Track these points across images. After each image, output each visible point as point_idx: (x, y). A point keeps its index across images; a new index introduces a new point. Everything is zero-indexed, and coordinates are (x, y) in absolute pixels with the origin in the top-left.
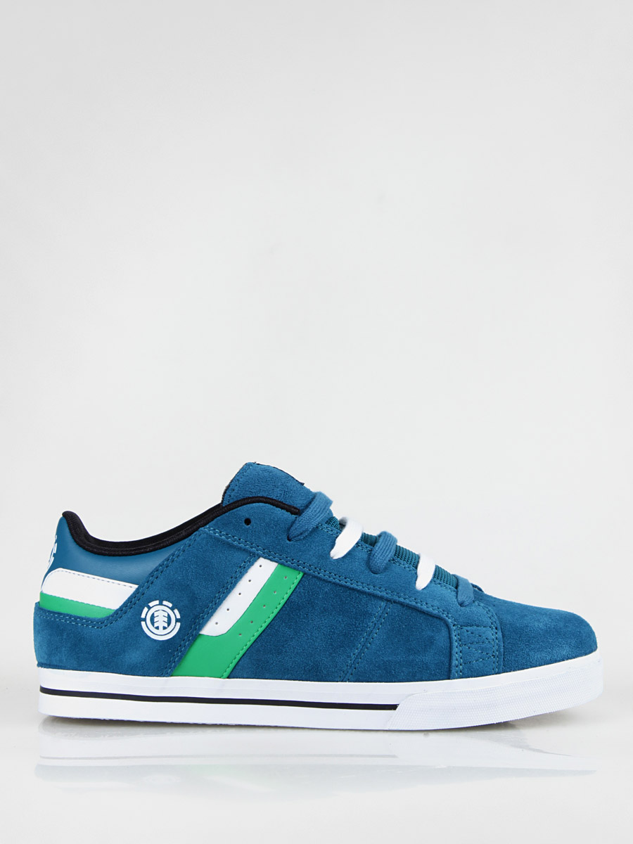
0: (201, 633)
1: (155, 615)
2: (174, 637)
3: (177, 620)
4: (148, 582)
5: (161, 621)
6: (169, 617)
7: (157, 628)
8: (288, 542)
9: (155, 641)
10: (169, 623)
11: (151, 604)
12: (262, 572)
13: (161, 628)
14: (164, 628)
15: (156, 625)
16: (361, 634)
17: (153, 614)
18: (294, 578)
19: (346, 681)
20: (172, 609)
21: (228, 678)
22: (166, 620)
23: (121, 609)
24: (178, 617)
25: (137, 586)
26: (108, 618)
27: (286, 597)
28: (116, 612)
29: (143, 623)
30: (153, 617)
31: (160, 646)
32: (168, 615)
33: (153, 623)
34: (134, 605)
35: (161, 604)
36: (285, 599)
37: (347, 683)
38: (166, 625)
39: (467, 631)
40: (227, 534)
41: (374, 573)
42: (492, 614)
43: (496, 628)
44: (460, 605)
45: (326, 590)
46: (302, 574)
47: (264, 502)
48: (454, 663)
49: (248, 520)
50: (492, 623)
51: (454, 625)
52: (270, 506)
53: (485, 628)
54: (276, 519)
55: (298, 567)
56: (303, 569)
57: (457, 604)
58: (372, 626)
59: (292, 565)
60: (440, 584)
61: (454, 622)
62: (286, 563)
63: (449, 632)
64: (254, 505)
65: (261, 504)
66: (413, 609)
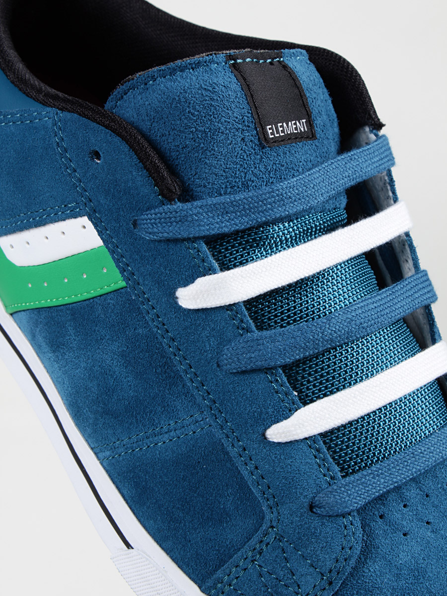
8: (131, 226)
18: (113, 279)
19: (98, 458)
27: (93, 294)
36: (90, 295)
37: (99, 462)
39: (284, 551)
40: (66, 150)
41: (218, 366)
42: (350, 557)
43: (330, 583)
44: (311, 507)
45: (140, 331)
46: (124, 284)
47: (131, 147)
48: (219, 574)
49: (97, 155)
50: (330, 571)
51: (272, 527)
52: (135, 160)
53: (311, 569)
54: (130, 184)
55: (122, 271)
56: (127, 279)
57: (306, 502)
58: (165, 429)
59: (117, 262)
60: (318, 450)
61: (274, 524)
62: (112, 252)
63: (257, 530)
64: (117, 139)
65: (125, 148)
66: (230, 459)
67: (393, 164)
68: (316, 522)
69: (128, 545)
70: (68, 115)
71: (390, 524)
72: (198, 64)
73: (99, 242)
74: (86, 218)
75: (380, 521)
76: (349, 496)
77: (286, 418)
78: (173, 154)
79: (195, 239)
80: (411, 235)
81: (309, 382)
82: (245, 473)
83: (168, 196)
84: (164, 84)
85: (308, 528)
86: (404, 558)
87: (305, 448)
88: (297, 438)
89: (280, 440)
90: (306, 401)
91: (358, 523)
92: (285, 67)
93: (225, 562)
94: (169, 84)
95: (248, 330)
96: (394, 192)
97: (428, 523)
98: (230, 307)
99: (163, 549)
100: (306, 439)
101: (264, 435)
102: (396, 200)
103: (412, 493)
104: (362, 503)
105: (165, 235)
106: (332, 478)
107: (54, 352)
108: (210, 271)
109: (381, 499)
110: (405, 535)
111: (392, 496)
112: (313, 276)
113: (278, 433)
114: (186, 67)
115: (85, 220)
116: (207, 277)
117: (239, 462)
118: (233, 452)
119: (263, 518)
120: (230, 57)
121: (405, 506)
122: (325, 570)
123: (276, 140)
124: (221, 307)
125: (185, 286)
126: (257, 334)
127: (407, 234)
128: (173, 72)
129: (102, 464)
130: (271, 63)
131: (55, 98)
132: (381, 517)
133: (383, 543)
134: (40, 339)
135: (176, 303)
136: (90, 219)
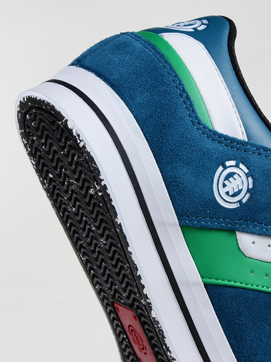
0: (237, 233)
1: (234, 176)
2: (223, 207)
3: (240, 201)
4: (257, 149)
5: (233, 185)
6: (240, 191)
7: (224, 186)
10: (234, 195)
11: (241, 166)
13: (226, 189)
14: (227, 193)
15: (226, 182)
17: (235, 173)
20: (248, 190)
21: (205, 284)
22: (236, 190)
23: (221, 136)
24: (244, 201)
26: (205, 127)
28: (215, 133)
29: (221, 168)
30: (231, 175)
31: (209, 200)
32: (242, 190)
33: (225, 178)
34: (231, 148)
35: (247, 175)
38: (231, 193)
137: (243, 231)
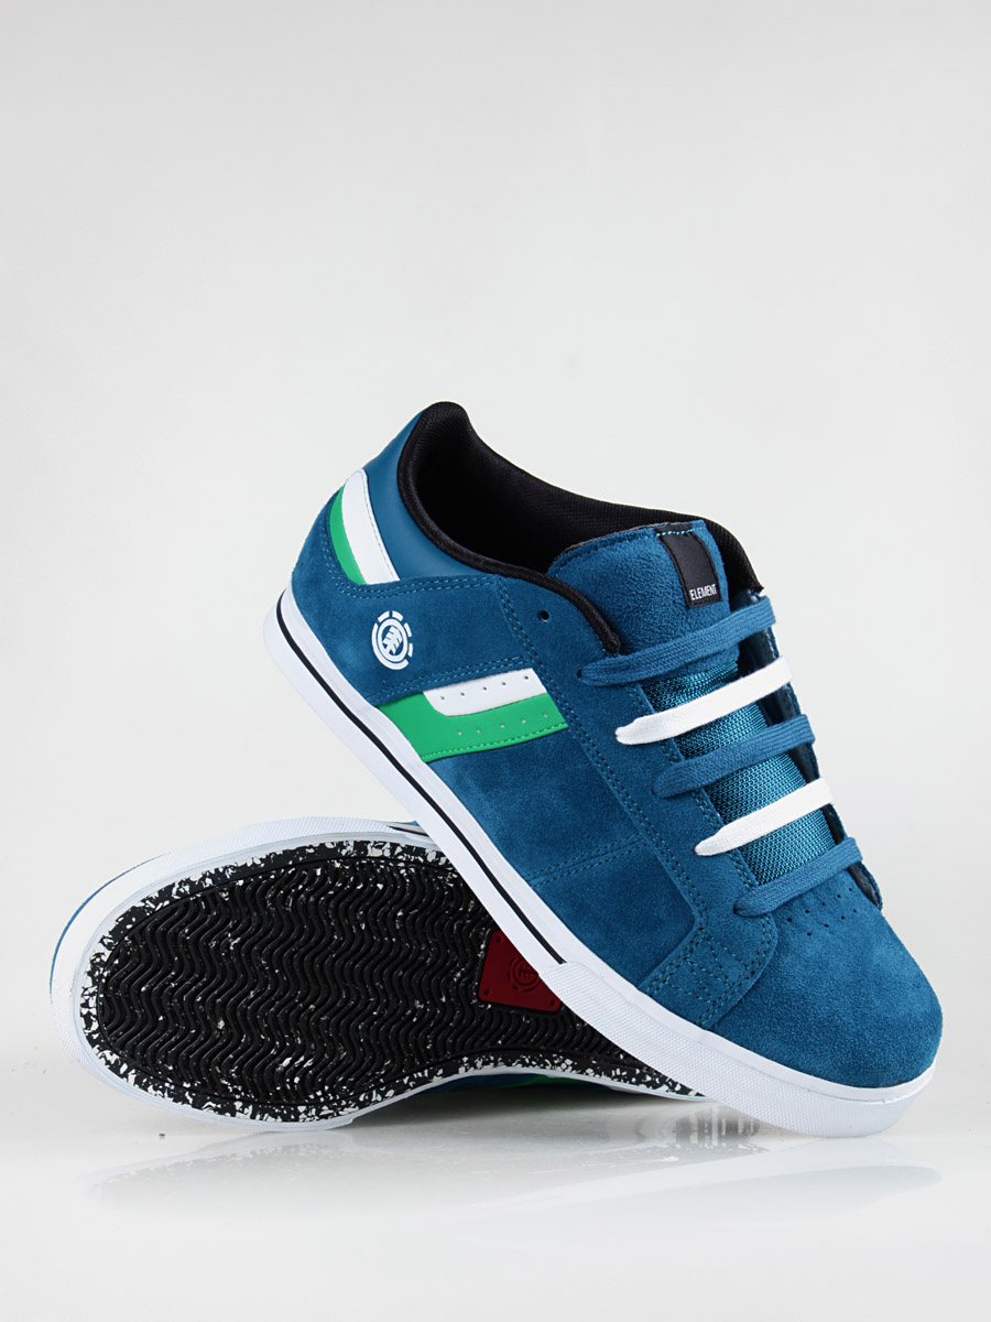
0: (424, 693)
1: (390, 630)
2: (395, 671)
3: (407, 657)
5: (393, 640)
6: (402, 645)
7: (385, 646)
8: (575, 675)
9: (375, 657)
10: (398, 652)
11: (395, 614)
12: (523, 685)
13: (388, 649)
14: (391, 652)
15: (386, 641)
16: (581, 850)
17: (390, 627)
18: (555, 722)
19: (530, 885)
20: (409, 640)
21: (427, 763)
22: (397, 645)
23: (370, 588)
24: (410, 654)
25: (398, 579)
26: (353, 585)
27: (532, 736)
28: (364, 587)
29: (376, 626)
30: (387, 630)
32: (403, 642)
33: (384, 637)
34: (382, 597)
35: (402, 623)
36: (528, 738)
37: (530, 889)
38: (394, 651)
39: (712, 949)
40: (513, 611)
41: (653, 793)
42: (769, 950)
43: (753, 973)
44: (735, 910)
45: (580, 766)
46: (566, 725)
47: (579, 609)
48: (655, 973)
49: (545, 615)
50: (753, 962)
51: (701, 929)
52: (583, 619)
53: (737, 962)
54: (577, 640)
55: (565, 715)
56: (569, 722)
57: (730, 905)
58: (602, 851)
59: (560, 707)
60: (739, 862)
61: (704, 926)
62: (555, 698)
63: (687, 933)
64: (565, 601)
65: (573, 609)
66: (664, 873)
67: (774, 622)
68: (739, 922)
69: (560, 960)
70: (514, 581)
71: (797, 925)
72: (634, 536)
73: (543, 690)
74: (531, 670)
75: (788, 923)
76: (765, 900)
77: (712, 835)
78: (617, 613)
79: (632, 684)
80: (792, 685)
81: (727, 806)
82: (677, 884)
83: (611, 650)
84: (604, 552)
85: (733, 927)
86: (810, 952)
87: (728, 861)
88: (722, 851)
89: (707, 854)
90: (727, 820)
91: (772, 922)
92: (696, 537)
93: (660, 962)
94: (610, 553)
95: (678, 761)
96: (775, 648)
97: (826, 926)
98: (664, 742)
99: (600, 957)
100: (729, 852)
101: (693, 850)
102: (777, 656)
103: (811, 901)
104: (776, 906)
105: (611, 681)
106: (751, 885)
107: (486, 792)
108: (645, 712)
109: (788, 904)
110: (809, 934)
111: (796, 903)
112: (725, 717)
113: (706, 847)
114: (624, 539)
115: (530, 672)
116: (645, 717)
117: (672, 875)
118: (667, 866)
119: (693, 922)
120: (657, 531)
121: (807, 912)
122: (748, 961)
123: (696, 602)
124: (656, 743)
125: (624, 725)
126: (683, 762)
127: (789, 685)
128: (613, 542)
129: (534, 890)
130: (685, 534)
131: (497, 566)
132: (789, 920)
133: (794, 941)
134: (470, 782)
135: (616, 741)
136: (535, 670)
137: (427, 689)
